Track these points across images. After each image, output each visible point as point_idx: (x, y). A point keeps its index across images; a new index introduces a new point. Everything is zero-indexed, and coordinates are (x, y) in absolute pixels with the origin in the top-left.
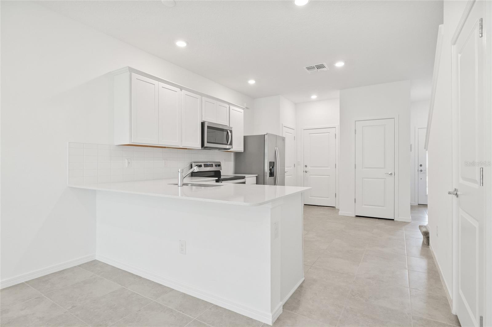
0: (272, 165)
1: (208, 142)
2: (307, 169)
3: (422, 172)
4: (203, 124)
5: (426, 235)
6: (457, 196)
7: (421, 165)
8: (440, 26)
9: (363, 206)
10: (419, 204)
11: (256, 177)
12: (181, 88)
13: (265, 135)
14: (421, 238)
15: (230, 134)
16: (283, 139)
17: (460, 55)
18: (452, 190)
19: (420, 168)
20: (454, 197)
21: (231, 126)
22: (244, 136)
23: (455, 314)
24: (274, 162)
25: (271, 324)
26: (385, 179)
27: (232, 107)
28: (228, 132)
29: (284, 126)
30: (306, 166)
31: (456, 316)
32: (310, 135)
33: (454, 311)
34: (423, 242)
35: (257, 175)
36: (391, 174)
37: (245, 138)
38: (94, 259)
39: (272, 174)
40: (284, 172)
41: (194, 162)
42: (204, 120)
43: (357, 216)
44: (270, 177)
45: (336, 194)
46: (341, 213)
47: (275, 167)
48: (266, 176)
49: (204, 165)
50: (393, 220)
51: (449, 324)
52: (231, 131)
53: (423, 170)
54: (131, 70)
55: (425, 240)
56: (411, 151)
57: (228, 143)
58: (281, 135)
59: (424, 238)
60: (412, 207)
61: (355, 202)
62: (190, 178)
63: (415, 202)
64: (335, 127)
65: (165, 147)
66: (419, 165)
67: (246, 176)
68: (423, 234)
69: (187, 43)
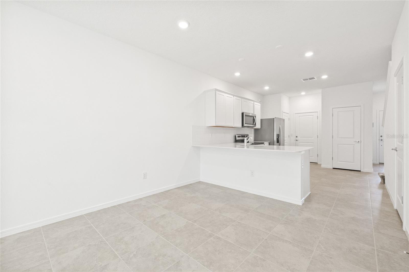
0: (278, 136)
1: (245, 124)
2: (297, 139)
3: (382, 141)
4: (243, 114)
5: (383, 178)
6: (397, 151)
7: (381, 136)
8: (389, 62)
9: (338, 162)
10: (380, 162)
11: (268, 143)
12: (234, 96)
13: (274, 119)
14: (380, 180)
15: (255, 118)
16: (284, 120)
17: (398, 84)
18: (394, 148)
19: (381, 138)
20: (395, 151)
21: (255, 114)
22: (261, 119)
23: (396, 209)
24: (279, 134)
25: (301, 205)
26: (354, 145)
27: (255, 103)
28: (254, 117)
29: (284, 112)
30: (297, 137)
31: (397, 210)
32: (300, 117)
33: (395, 207)
34: (381, 182)
35: (269, 142)
36: (359, 142)
37: (261, 120)
38: (199, 181)
39: (278, 141)
40: (284, 140)
41: (237, 135)
42: (243, 111)
43: (334, 168)
44: (277, 143)
45: (318, 154)
46: (323, 166)
47: (279, 138)
48: (275, 142)
49: (241, 136)
50: (360, 171)
51: (391, 211)
52: (255, 117)
53: (383, 139)
54: (216, 90)
55: (382, 181)
56: (373, 127)
57: (254, 123)
58: (282, 118)
59: (381, 180)
60: (374, 165)
61: (332, 159)
62: (235, 143)
63: (377, 161)
64: (317, 112)
65: (224, 127)
66: (380, 136)
67: (265, 142)
68: (380, 177)
69: (241, 73)
